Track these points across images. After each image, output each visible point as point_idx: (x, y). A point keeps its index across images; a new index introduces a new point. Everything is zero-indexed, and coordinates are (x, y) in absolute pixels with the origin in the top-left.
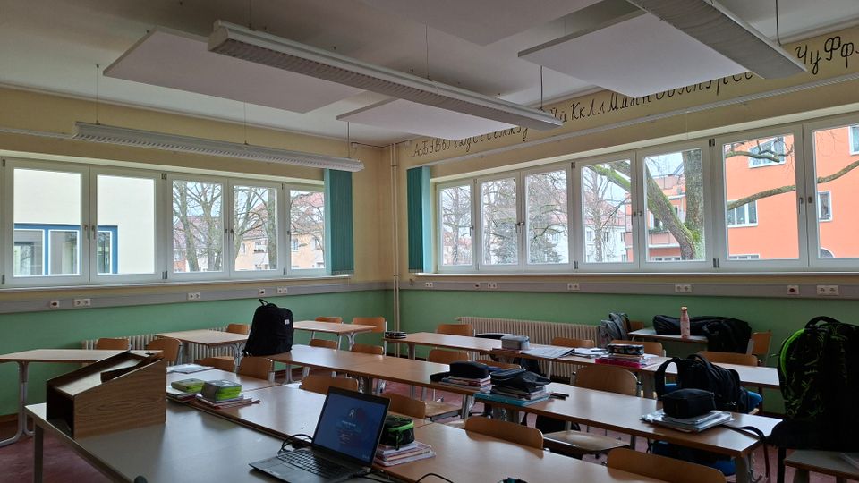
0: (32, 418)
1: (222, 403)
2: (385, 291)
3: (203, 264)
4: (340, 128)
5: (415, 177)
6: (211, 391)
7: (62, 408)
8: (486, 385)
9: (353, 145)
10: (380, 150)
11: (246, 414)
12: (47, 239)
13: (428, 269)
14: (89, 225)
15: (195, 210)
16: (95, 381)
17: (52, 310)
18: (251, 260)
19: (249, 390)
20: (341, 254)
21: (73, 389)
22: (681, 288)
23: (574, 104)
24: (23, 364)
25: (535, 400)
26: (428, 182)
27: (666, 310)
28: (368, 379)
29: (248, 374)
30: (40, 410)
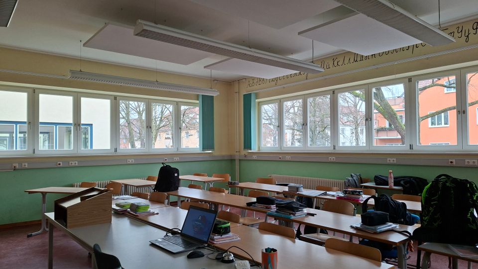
0: (48, 219)
1: (140, 214)
2: (231, 160)
3: (138, 145)
4: (207, 72)
5: (247, 99)
6: (134, 207)
7: (61, 214)
8: (274, 208)
9: (214, 81)
10: (230, 84)
11: (152, 219)
12: (56, 130)
13: (255, 148)
14: (77, 123)
15: (134, 116)
16: (78, 200)
17: (58, 167)
18: (163, 143)
19: (154, 208)
20: (207, 141)
21: (66, 205)
22: (392, 160)
23: (335, 58)
24: (44, 194)
25: (298, 216)
26: (255, 102)
27: (381, 172)
28: (216, 205)
29: (155, 200)
30: (51, 215)
